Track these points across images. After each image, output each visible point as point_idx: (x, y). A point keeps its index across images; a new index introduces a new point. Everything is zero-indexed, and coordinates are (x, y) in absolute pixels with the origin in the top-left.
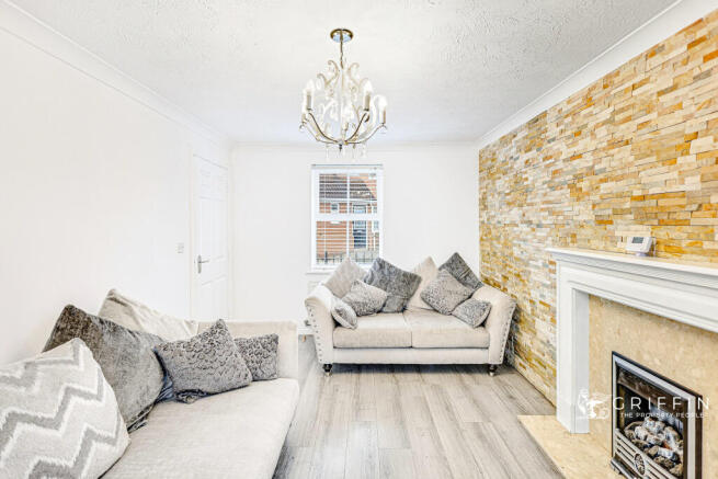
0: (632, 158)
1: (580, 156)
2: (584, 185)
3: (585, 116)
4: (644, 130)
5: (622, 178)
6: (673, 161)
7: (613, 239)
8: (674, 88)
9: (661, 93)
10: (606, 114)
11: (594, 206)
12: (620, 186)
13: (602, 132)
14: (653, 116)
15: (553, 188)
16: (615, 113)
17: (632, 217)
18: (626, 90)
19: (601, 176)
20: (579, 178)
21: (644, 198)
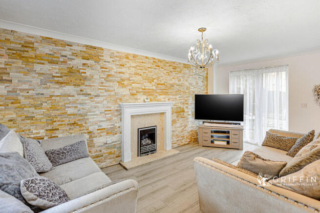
0: (142, 79)
1: (123, 73)
2: (126, 83)
3: (126, 61)
4: (145, 74)
5: (139, 83)
6: (151, 83)
7: (136, 99)
8: (151, 68)
9: (148, 67)
10: (134, 65)
11: (129, 90)
12: (139, 86)
13: (133, 69)
14: (147, 71)
15: (107, 81)
16: (137, 66)
17: (142, 93)
18: (140, 62)
19: (132, 81)
20: (123, 80)
21: (145, 89)
